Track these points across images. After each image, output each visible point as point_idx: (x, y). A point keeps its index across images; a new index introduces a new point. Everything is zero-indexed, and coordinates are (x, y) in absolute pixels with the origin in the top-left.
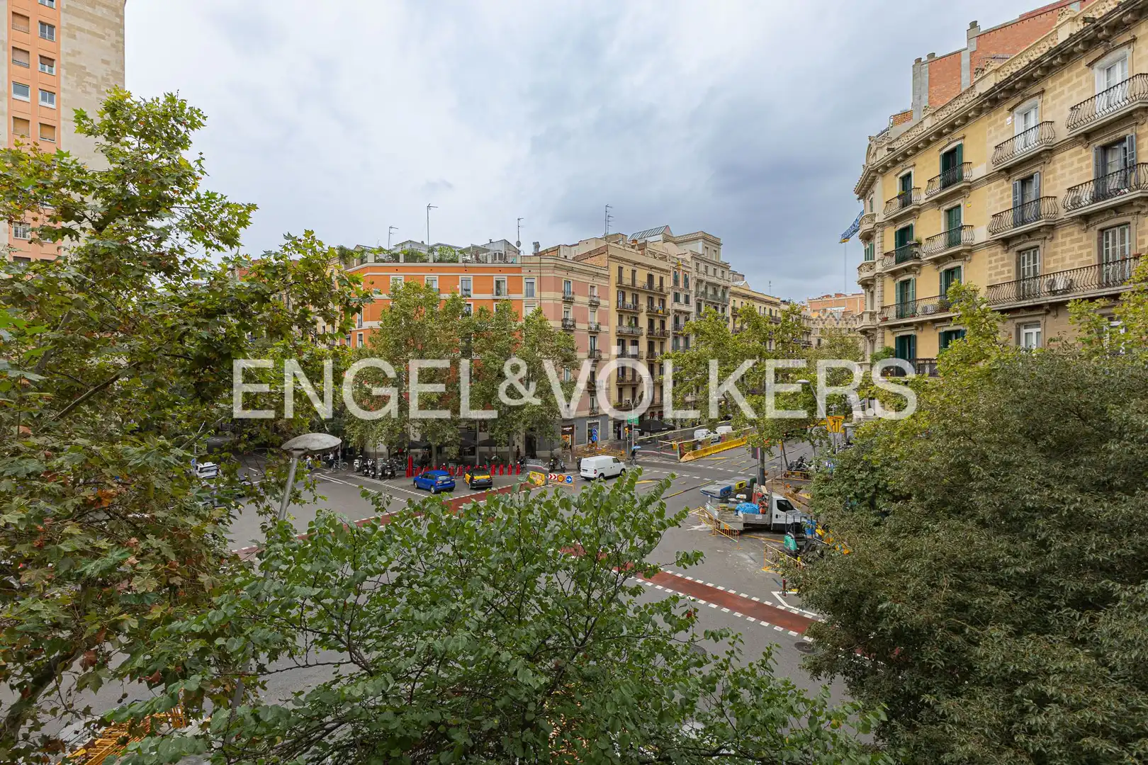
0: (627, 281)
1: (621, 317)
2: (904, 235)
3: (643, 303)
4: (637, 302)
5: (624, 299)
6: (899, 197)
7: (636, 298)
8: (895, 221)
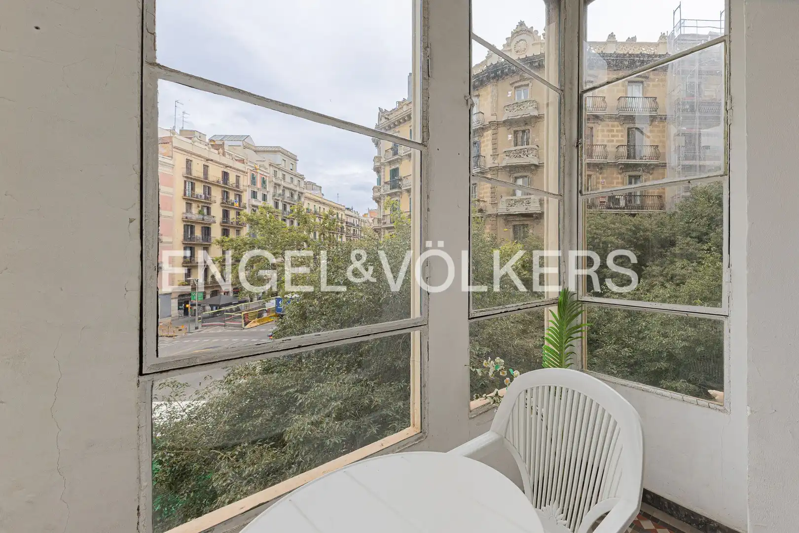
0: (197, 171)
1: (189, 205)
2: (394, 172)
3: (216, 195)
4: (209, 194)
5: (193, 189)
6: (391, 149)
7: (208, 190)
8: (390, 163)
